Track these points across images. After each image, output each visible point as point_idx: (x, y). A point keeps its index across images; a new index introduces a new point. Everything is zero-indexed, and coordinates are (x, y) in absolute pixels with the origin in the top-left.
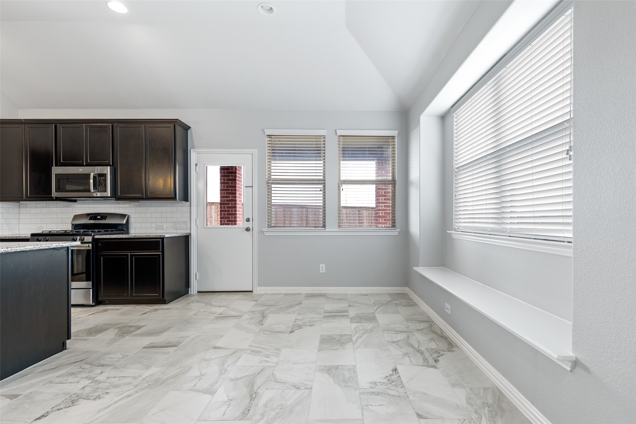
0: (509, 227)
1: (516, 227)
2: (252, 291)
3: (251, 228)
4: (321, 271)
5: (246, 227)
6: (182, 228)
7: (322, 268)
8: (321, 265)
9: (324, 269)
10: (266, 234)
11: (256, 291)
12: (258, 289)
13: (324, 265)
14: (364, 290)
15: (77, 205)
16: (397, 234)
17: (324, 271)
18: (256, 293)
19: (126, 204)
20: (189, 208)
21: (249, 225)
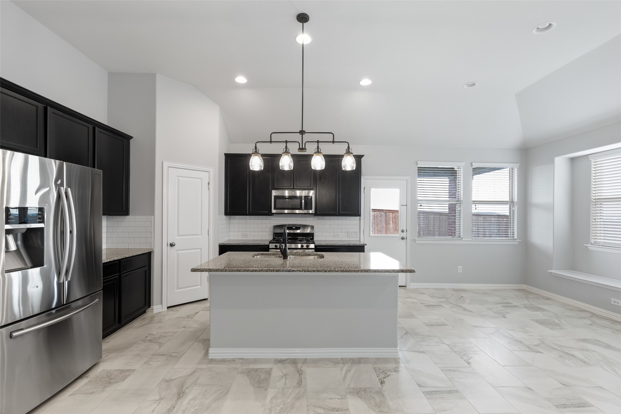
0: (599, 241)
1: (603, 241)
2: (405, 286)
3: (405, 238)
4: (459, 272)
5: (401, 236)
6: (354, 237)
7: (460, 269)
8: (459, 267)
9: (461, 270)
10: (417, 242)
11: (410, 286)
12: (411, 285)
13: (461, 267)
14: (492, 286)
15: (273, 218)
16: (517, 243)
17: (461, 272)
18: (409, 287)
19: (311, 218)
20: (358, 221)
21: (404, 235)
